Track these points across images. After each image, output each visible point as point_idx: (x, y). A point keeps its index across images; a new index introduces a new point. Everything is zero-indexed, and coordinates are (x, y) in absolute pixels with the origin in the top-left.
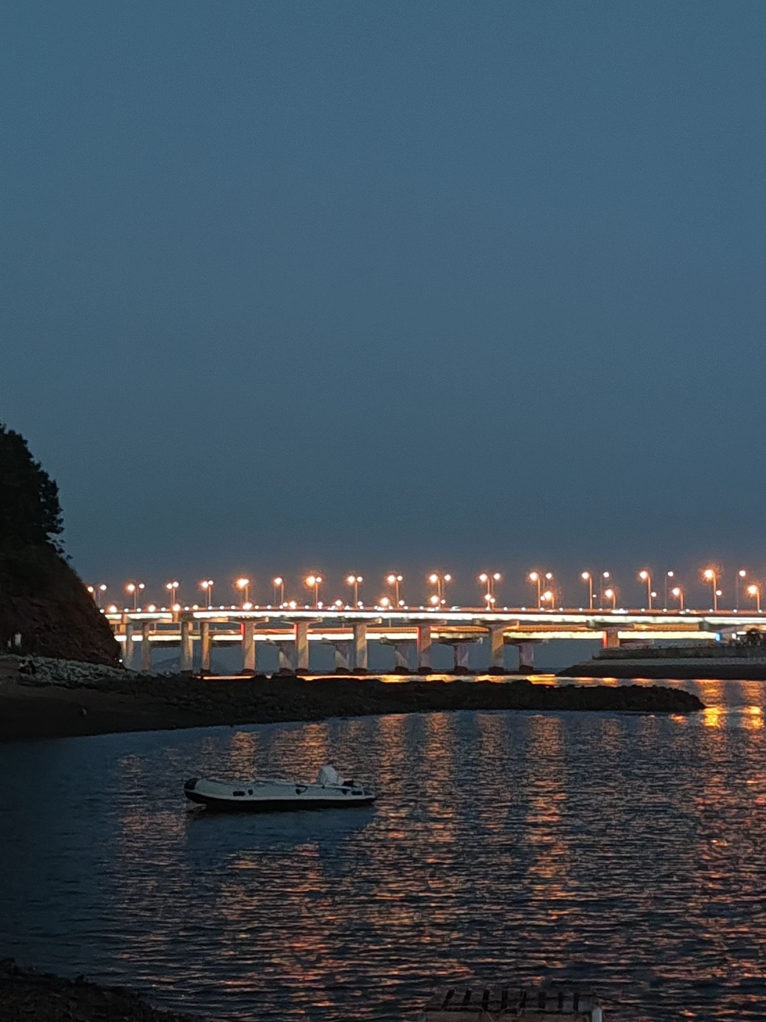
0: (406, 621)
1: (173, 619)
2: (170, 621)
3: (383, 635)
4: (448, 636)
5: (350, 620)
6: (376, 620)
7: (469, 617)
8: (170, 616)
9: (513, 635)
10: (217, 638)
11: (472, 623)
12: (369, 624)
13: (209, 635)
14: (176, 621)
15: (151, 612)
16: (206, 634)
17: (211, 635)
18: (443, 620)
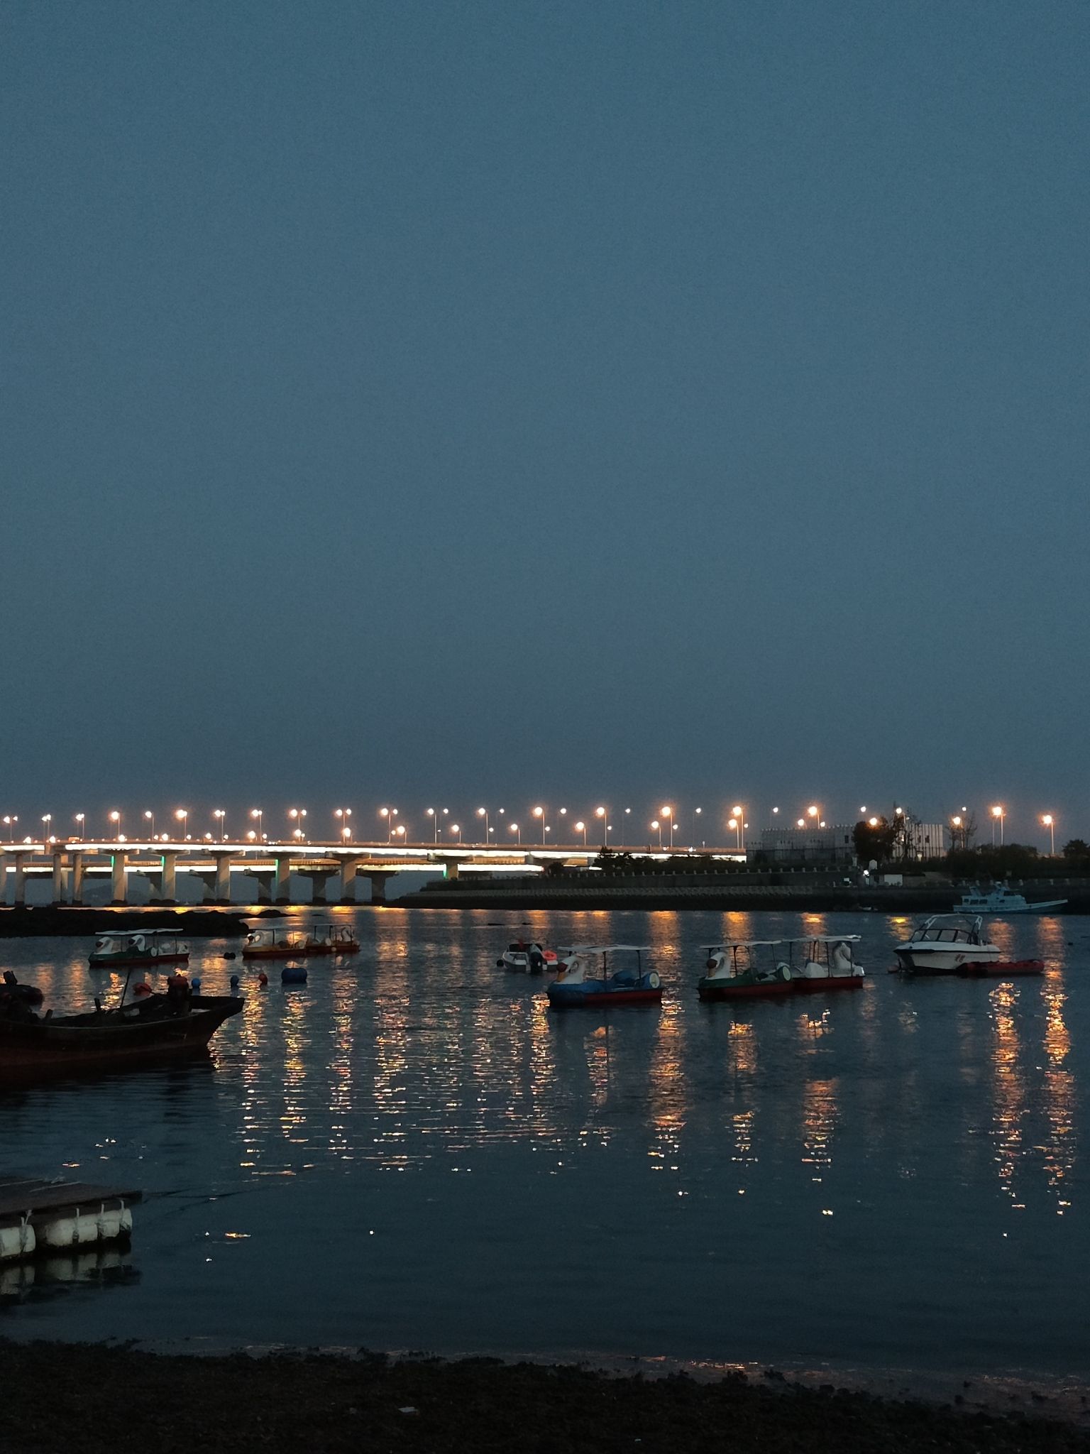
0: (265, 855)
1: (45, 850)
2: (42, 853)
3: (247, 868)
4: (307, 868)
5: (214, 853)
6: (240, 853)
7: (322, 850)
8: (42, 847)
9: (367, 867)
10: (89, 869)
11: (325, 856)
12: (235, 856)
13: (82, 867)
14: (48, 853)
15: (28, 844)
16: (79, 866)
17: (85, 867)
18: (302, 853)
